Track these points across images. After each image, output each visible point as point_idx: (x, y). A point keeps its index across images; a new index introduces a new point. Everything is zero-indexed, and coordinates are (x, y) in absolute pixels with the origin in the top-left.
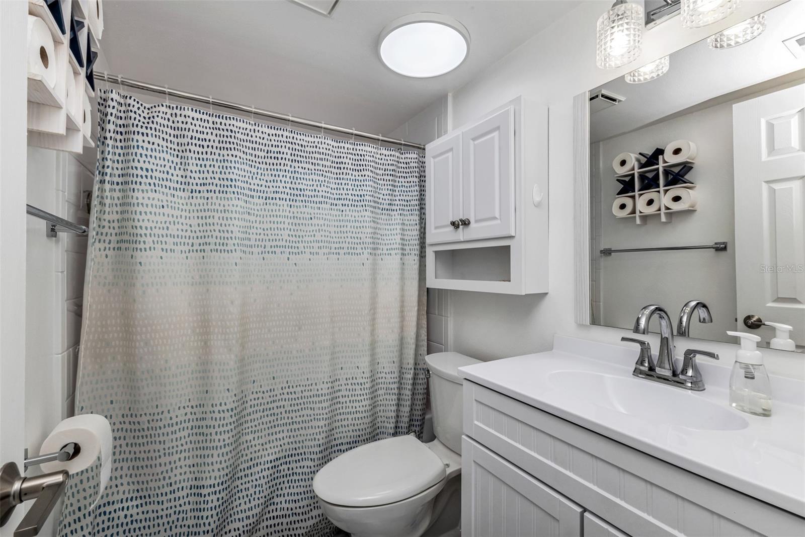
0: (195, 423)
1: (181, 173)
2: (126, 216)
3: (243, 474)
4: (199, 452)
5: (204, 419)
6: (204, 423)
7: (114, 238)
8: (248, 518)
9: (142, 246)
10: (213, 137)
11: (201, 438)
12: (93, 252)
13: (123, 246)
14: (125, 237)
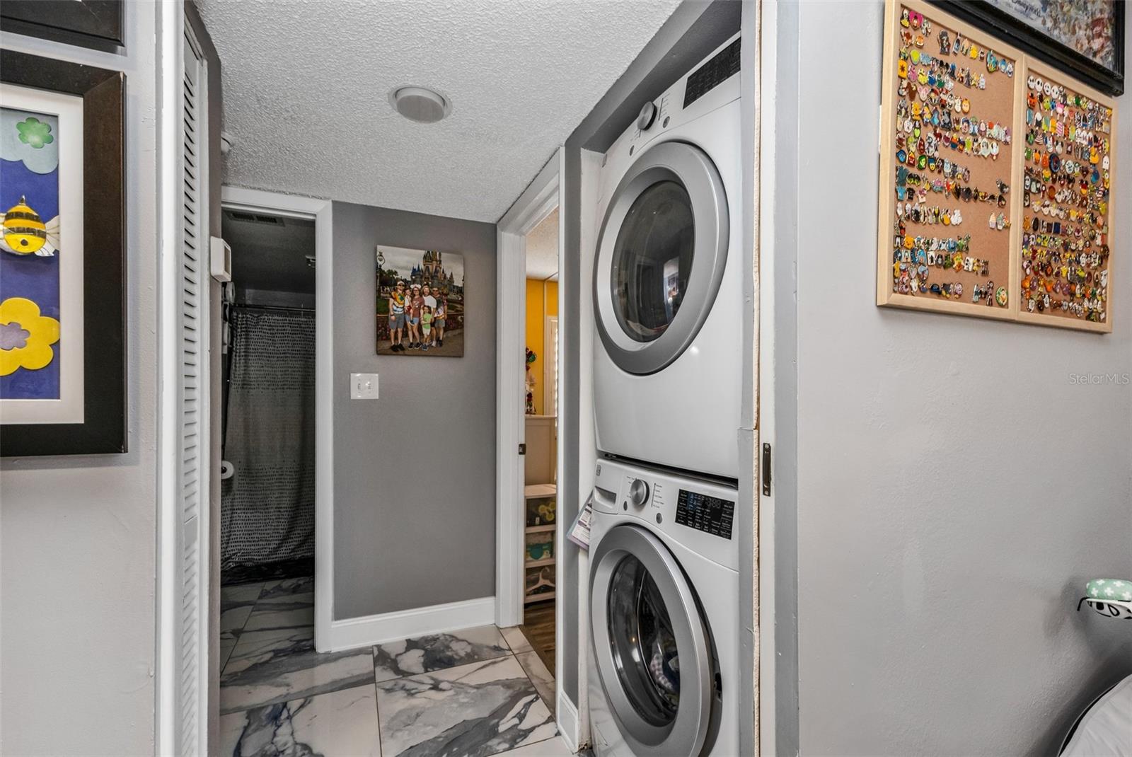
0: (278, 477)
1: (273, 348)
2: (247, 372)
3: (303, 507)
4: (280, 491)
5: (282, 475)
6: (283, 477)
7: (240, 383)
8: (305, 530)
9: (253, 387)
10: (289, 328)
11: (280, 484)
12: (233, 390)
13: (245, 386)
14: (245, 382)
